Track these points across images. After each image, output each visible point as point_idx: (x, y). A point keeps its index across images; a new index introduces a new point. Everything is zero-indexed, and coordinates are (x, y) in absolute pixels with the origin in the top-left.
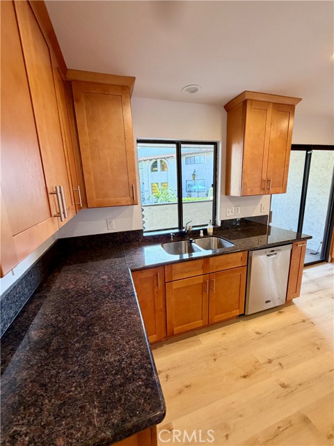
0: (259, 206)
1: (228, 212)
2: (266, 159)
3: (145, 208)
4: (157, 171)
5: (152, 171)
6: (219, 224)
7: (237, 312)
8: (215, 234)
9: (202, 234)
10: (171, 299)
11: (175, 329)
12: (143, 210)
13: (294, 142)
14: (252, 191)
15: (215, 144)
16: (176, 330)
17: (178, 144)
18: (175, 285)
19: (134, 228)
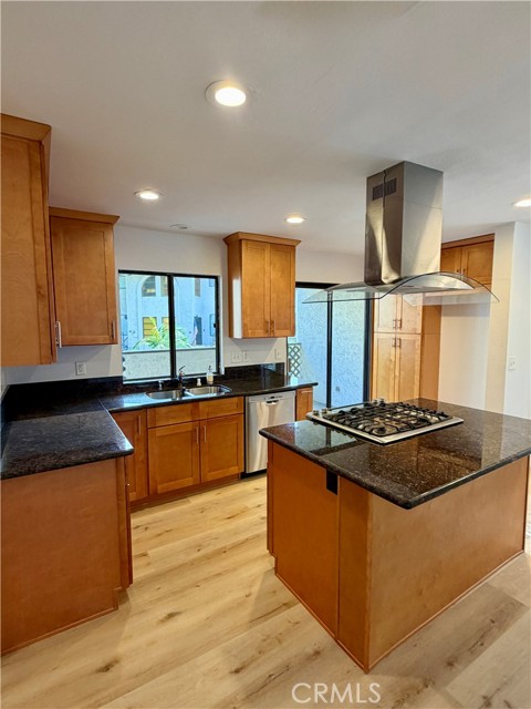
0: (272, 352)
1: (234, 358)
2: (267, 298)
3: (127, 357)
4: (154, 294)
5: (145, 294)
6: (223, 372)
7: (235, 470)
8: (215, 384)
9: (199, 384)
10: (154, 449)
11: (159, 487)
12: (124, 360)
13: (298, 280)
14: (253, 333)
15: (216, 278)
16: (161, 488)
17: (170, 277)
18: (159, 432)
19: (112, 374)
